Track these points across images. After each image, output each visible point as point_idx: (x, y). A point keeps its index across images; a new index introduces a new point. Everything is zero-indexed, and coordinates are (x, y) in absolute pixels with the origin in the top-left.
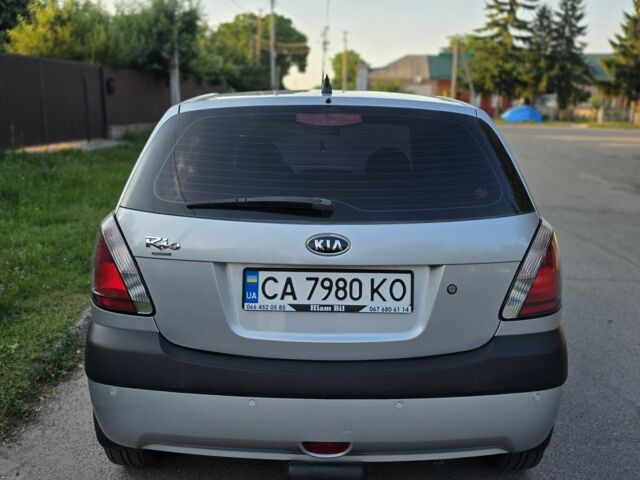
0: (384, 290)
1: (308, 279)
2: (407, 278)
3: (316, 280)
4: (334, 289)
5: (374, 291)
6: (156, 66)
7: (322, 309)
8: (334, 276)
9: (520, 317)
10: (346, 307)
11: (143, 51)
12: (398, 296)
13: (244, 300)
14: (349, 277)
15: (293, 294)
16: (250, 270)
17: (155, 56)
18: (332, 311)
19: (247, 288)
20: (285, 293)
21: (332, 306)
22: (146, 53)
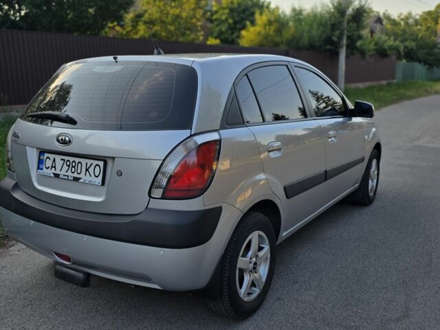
0: (91, 170)
1: (62, 160)
2: (101, 164)
3: (64, 160)
4: (71, 166)
5: (87, 170)
6: (328, 47)
7: (64, 177)
8: (71, 159)
9: (163, 198)
10: (74, 178)
11: (320, 37)
12: (97, 175)
13: (38, 168)
14: (77, 160)
15: (55, 167)
16: (42, 152)
17: (329, 41)
18: (68, 179)
19: (40, 162)
20: (52, 167)
21: (68, 176)
22: (323, 38)
